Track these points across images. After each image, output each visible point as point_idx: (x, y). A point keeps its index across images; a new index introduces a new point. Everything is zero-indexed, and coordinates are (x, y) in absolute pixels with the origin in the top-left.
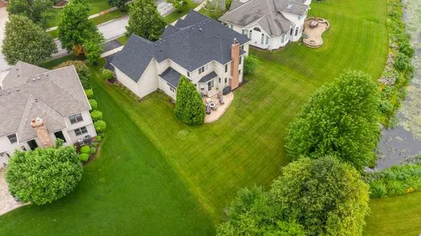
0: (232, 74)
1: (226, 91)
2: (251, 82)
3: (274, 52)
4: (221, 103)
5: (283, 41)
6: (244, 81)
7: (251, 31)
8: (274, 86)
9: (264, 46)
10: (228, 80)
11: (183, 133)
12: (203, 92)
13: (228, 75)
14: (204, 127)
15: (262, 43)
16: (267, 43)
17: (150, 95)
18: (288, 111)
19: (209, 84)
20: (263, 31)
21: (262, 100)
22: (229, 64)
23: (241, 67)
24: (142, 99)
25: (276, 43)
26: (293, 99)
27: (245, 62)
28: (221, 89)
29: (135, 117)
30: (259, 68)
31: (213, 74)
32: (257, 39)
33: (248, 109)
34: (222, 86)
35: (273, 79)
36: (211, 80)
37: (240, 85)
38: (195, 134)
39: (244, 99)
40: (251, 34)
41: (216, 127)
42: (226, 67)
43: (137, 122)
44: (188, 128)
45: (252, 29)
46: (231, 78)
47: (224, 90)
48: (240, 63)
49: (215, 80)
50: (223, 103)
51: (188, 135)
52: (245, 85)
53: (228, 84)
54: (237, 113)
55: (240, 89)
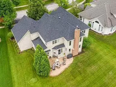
0: (74, 47)
1: (69, 57)
2: (87, 52)
3: (105, 36)
4: (64, 64)
5: (111, 31)
6: (82, 52)
7: (93, 22)
8: (100, 58)
9: (100, 32)
10: (71, 50)
11: (33, 80)
12: (55, 54)
13: (71, 47)
14: (48, 79)
15: (99, 30)
16: (102, 31)
17: (26, 51)
18: (106, 78)
19: (59, 50)
20: (100, 23)
21: (91, 66)
22: (72, 41)
23: (81, 43)
24: (22, 52)
25: (107, 31)
26: (112, 69)
27: (84, 40)
28: (67, 55)
29: (12, 63)
30: (94, 45)
31: (63, 45)
32: (96, 27)
33: (79, 71)
34: (68, 53)
35: (101, 53)
36: (61, 49)
37: (79, 54)
38: (40, 83)
39: (79, 64)
40: (93, 24)
41: (55, 80)
42: (70, 42)
43: (12, 66)
44: (38, 77)
45: (94, 21)
46: (73, 49)
47: (68, 56)
48: (80, 41)
49: (63, 49)
50: (65, 64)
51: (35, 83)
52: (82, 54)
53: (71, 52)
54: (72, 73)
55: (79, 56)
